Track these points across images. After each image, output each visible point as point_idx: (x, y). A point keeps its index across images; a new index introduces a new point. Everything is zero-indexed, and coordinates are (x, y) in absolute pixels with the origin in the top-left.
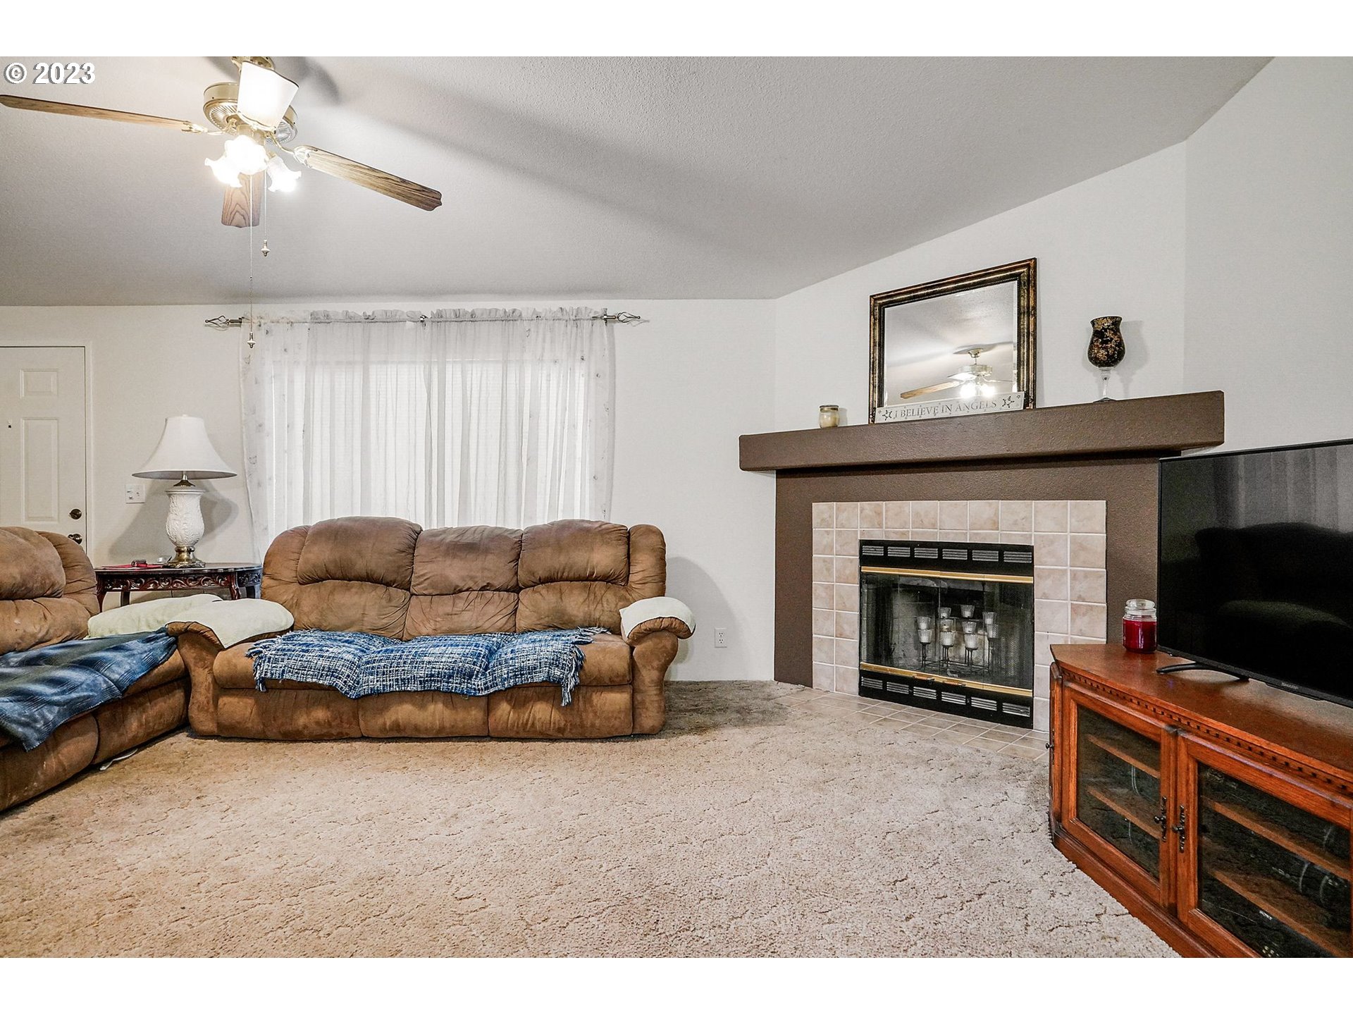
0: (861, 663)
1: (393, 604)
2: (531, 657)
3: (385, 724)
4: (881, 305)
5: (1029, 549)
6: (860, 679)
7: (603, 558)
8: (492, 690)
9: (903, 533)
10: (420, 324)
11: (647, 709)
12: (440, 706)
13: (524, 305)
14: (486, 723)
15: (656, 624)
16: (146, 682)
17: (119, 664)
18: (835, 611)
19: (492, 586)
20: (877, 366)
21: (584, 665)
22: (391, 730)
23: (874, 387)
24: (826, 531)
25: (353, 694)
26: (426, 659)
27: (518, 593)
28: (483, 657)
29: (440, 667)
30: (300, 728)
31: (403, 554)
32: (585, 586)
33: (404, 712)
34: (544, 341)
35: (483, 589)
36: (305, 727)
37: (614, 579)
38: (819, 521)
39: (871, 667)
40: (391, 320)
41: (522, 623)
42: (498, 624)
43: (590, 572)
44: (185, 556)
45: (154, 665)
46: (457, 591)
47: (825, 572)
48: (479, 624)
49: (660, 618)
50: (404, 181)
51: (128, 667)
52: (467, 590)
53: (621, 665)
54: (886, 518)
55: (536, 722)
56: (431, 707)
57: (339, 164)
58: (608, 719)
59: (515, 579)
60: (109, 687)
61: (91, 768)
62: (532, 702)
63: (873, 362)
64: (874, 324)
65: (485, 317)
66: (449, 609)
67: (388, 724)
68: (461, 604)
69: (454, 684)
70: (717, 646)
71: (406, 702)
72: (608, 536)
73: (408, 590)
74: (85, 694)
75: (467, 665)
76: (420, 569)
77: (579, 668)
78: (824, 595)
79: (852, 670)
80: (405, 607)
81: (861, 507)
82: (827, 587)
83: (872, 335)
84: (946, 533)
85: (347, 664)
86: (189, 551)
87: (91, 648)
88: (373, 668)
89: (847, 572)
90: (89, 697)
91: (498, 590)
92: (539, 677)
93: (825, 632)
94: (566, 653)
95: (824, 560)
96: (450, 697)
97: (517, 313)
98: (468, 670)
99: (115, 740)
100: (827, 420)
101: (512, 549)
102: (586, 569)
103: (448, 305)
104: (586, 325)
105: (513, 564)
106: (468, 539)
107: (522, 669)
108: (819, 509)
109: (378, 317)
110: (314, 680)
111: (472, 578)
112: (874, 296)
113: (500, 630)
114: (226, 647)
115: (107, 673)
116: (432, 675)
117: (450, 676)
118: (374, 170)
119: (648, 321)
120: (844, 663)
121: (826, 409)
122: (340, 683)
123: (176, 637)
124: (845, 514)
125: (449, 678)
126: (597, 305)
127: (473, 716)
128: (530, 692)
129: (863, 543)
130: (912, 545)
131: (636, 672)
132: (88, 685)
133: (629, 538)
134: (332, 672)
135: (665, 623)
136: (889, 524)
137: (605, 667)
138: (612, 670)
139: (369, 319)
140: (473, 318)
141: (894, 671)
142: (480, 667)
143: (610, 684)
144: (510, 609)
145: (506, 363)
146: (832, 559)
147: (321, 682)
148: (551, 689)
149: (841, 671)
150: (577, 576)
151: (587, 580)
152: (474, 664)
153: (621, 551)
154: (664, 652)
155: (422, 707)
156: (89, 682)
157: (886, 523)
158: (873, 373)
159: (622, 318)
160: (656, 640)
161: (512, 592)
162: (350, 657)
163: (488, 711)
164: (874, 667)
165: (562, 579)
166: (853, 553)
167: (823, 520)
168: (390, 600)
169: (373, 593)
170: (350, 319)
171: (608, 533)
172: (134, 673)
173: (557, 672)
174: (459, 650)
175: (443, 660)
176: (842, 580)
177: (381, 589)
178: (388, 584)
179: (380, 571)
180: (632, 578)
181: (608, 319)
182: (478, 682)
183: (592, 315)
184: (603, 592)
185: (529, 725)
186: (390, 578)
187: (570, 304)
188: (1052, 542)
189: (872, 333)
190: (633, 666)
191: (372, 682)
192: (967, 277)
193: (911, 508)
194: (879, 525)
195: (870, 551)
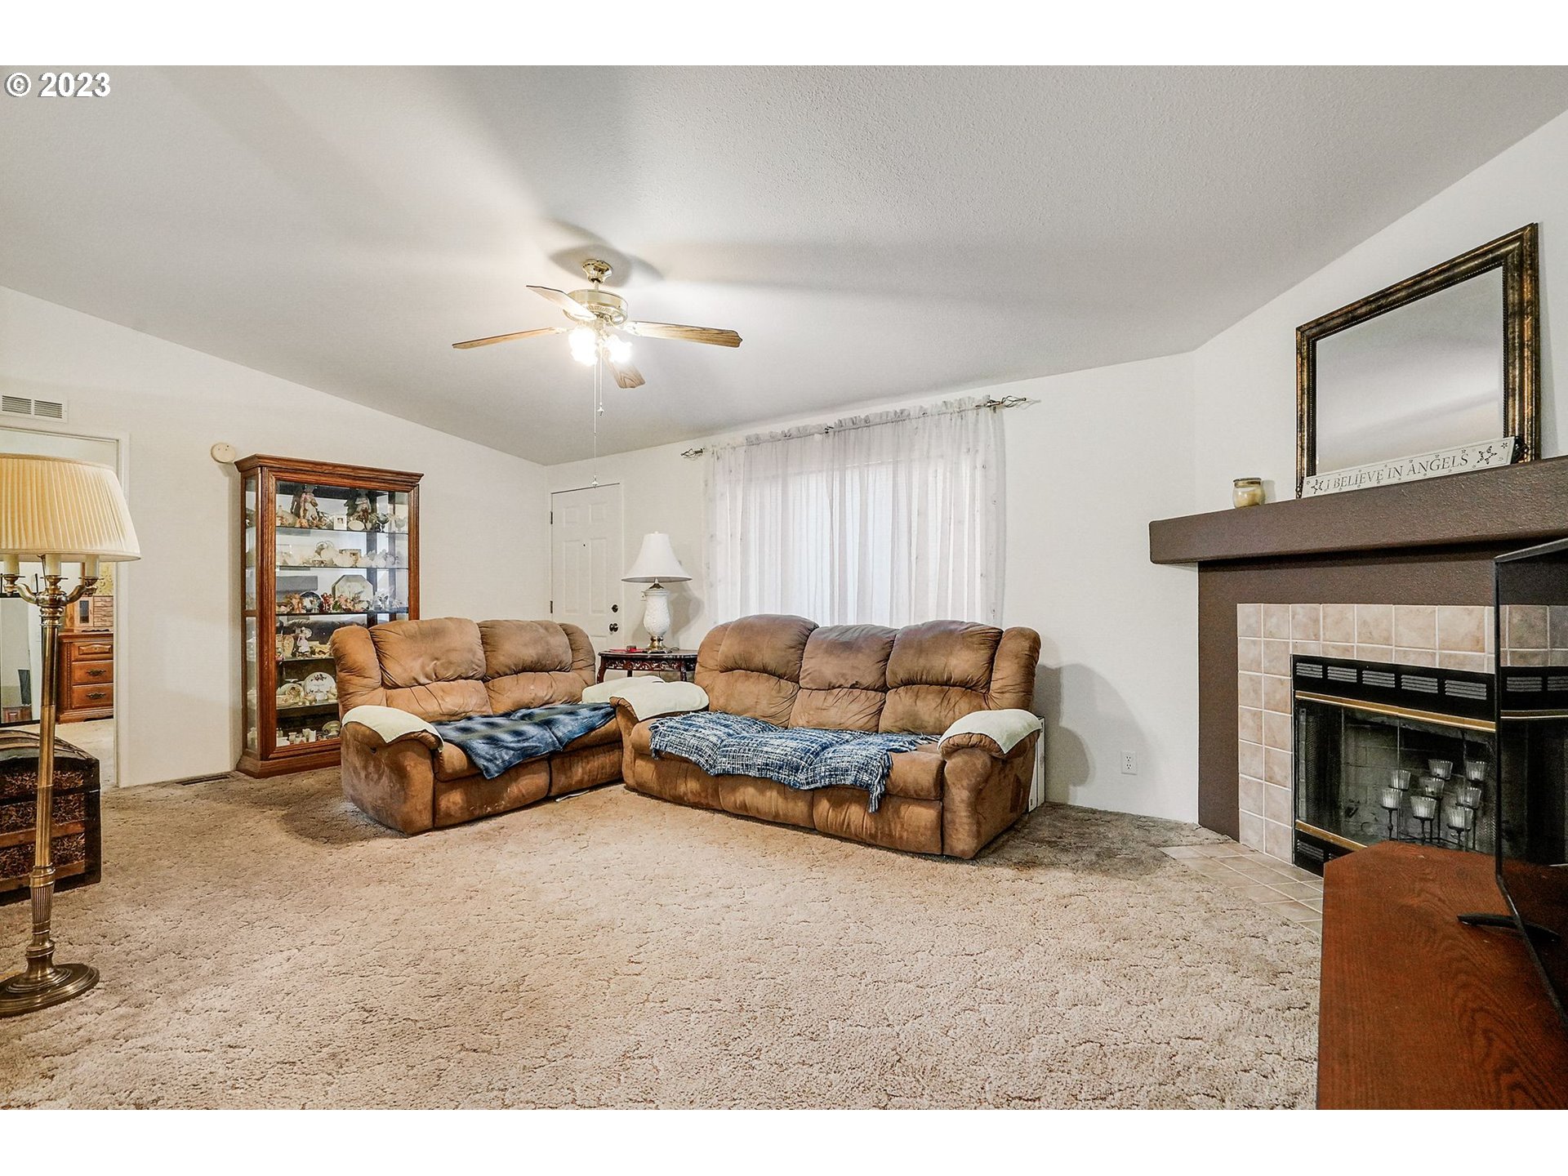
0: (1297, 820)
1: (782, 694)
2: (846, 759)
3: (735, 801)
4: (1311, 336)
6: (1296, 843)
7: (963, 663)
8: (812, 786)
9: (1346, 649)
10: (825, 435)
11: (957, 830)
12: (774, 794)
13: (910, 404)
14: (811, 816)
15: (964, 740)
16: (586, 740)
17: (565, 725)
18: (1264, 746)
19: (861, 684)
20: (1308, 421)
21: (891, 774)
22: (741, 808)
23: (1303, 449)
24: (1253, 641)
25: (712, 772)
26: (765, 749)
27: (886, 693)
28: (812, 754)
29: (774, 758)
30: (682, 794)
31: (794, 650)
32: (942, 691)
33: (748, 795)
34: (930, 437)
35: (853, 687)
36: (685, 794)
37: (973, 686)
38: (1245, 627)
39: (1309, 829)
40: (804, 434)
41: (883, 724)
42: (860, 722)
43: (947, 677)
44: (656, 643)
45: (592, 729)
46: (831, 687)
47: (1252, 694)
48: (843, 721)
49: (969, 733)
50: (704, 329)
51: (570, 728)
52: (839, 687)
53: (927, 780)
54: (1324, 627)
55: (851, 824)
56: (768, 794)
57: (657, 328)
58: (915, 833)
59: (883, 679)
60: (553, 741)
61: (547, 797)
62: (848, 804)
63: (1301, 415)
64: (1302, 364)
65: (878, 420)
66: (820, 704)
67: (738, 802)
68: (830, 699)
69: (783, 775)
70: (1124, 771)
71: (751, 786)
72: (970, 639)
73: (798, 683)
74: (534, 744)
75: (794, 759)
76: (807, 664)
77: (885, 776)
78: (1251, 723)
79: (1285, 827)
80: (793, 698)
81: (1293, 612)
82: (1255, 714)
83: (1299, 381)
84: (1405, 652)
85: (711, 745)
86: (659, 640)
87: (558, 711)
88: (727, 751)
89: (1278, 697)
90: (536, 747)
91: (867, 689)
92: (849, 780)
93: (1252, 772)
94: (876, 759)
95: (1251, 679)
96: (783, 787)
97: (906, 413)
98: (795, 764)
99: (561, 781)
100: (1243, 497)
101: (883, 648)
102: (942, 673)
103: (845, 415)
104: (971, 416)
105: (882, 664)
106: (847, 637)
107: (836, 769)
108: (1246, 612)
109: (794, 433)
110: (687, 756)
111: (843, 675)
112: (1301, 327)
113: (860, 728)
114: (640, 720)
115: (556, 731)
116: (767, 765)
117: (780, 768)
118: (680, 326)
119: (1039, 401)
120: (1274, 816)
121: (1240, 483)
122: (702, 761)
123: (615, 709)
124: (1274, 620)
125: (779, 769)
126: (979, 393)
127: (798, 809)
128: (847, 794)
129: (1298, 659)
130: (1359, 666)
131: (946, 788)
132: (538, 739)
133: (997, 642)
134: (698, 750)
135: (974, 740)
136: (1328, 634)
137: (910, 779)
138: (918, 784)
139: (787, 436)
140: (868, 423)
141: (1337, 840)
142: (806, 762)
143: (915, 796)
144: (875, 709)
145: (896, 463)
146: (1260, 678)
147: (691, 758)
148: (860, 793)
149: (1272, 827)
150: (935, 680)
151: (946, 685)
152: (801, 759)
153: (983, 655)
154: (972, 771)
155: (762, 792)
156: (538, 736)
157: (1324, 634)
158: (1301, 431)
159: (1007, 403)
160: (966, 757)
161: (880, 691)
162: (714, 739)
163: (812, 805)
164: (1314, 830)
165: (921, 683)
166: (1284, 671)
167: (1249, 626)
168: (779, 692)
169: (767, 684)
170: (773, 439)
171: (971, 636)
172: (575, 733)
173: (866, 778)
174: (794, 744)
175: (777, 752)
176: (1272, 706)
177: (774, 680)
178: (780, 677)
179: (772, 665)
180: (994, 686)
181: (993, 405)
182: (801, 777)
183: (974, 405)
184: (958, 699)
185: (845, 826)
186: (782, 671)
187: (953, 396)
189: (1299, 377)
190: (940, 781)
191: (724, 764)
193: (1356, 612)
194: (1315, 635)
195: (1305, 670)
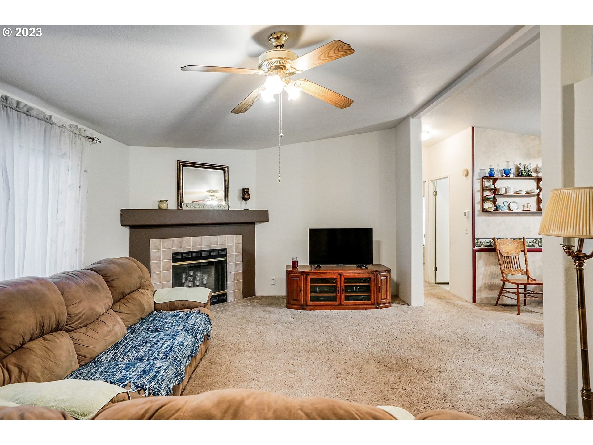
4: (181, 164)
5: (226, 250)
9: (189, 249)
18: (162, 283)
24: (157, 251)
47: (157, 268)
54: (183, 244)
78: (157, 277)
81: (173, 240)
82: (158, 274)
89: (167, 266)
95: (157, 263)
108: (153, 242)
112: (180, 161)
124: (166, 243)
129: (173, 254)
130: (192, 253)
136: (184, 246)
146: (160, 262)
157: (183, 246)
166: (170, 258)
167: (155, 246)
176: (165, 270)
188: (231, 247)
192: (211, 165)
193: (192, 239)
194: (180, 246)
195: (176, 257)
